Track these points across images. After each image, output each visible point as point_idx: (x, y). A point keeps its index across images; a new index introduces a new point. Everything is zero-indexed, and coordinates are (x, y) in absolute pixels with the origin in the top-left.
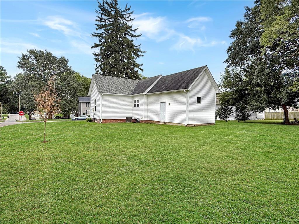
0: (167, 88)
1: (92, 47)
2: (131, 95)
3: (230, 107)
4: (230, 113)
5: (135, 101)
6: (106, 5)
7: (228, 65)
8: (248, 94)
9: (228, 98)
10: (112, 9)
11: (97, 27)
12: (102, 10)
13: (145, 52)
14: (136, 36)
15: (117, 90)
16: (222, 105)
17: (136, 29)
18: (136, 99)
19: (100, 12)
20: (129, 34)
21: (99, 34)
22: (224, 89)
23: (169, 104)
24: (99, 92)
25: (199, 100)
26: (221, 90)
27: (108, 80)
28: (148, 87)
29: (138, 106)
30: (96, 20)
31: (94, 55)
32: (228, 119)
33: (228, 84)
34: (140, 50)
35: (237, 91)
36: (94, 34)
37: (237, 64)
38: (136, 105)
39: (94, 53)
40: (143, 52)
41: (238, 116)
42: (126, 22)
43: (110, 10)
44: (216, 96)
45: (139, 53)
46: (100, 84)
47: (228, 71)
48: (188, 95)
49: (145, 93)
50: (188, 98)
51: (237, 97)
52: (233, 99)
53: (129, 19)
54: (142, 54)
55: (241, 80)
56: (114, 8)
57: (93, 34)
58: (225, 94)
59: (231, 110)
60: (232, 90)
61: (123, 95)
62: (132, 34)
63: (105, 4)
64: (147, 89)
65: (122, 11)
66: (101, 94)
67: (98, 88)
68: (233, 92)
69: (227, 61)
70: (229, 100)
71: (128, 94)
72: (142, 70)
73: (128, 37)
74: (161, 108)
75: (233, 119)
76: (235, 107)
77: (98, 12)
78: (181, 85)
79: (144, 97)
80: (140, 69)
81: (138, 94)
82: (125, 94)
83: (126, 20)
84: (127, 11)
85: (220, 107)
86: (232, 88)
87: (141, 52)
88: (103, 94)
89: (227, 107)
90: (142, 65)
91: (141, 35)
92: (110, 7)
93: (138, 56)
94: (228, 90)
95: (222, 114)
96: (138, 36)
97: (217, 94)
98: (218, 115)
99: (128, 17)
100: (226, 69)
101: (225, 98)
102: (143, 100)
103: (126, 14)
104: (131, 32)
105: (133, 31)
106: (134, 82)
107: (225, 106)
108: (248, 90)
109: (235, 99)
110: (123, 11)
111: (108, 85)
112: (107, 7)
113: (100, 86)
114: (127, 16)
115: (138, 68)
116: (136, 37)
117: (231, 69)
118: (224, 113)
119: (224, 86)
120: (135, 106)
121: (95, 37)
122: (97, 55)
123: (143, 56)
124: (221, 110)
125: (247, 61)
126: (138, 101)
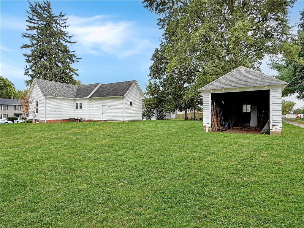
0: (107, 94)
1: (22, 48)
2: (74, 99)
3: (153, 110)
4: (153, 114)
5: (77, 104)
6: (39, 8)
7: (150, 78)
8: (164, 100)
9: (151, 103)
10: (45, 12)
11: (28, 28)
12: (33, 11)
13: (81, 59)
14: (70, 42)
15: (60, 94)
16: (147, 108)
17: (72, 36)
18: (79, 102)
19: (31, 13)
20: (63, 39)
21: (30, 35)
22: (148, 96)
23: (110, 106)
24: (44, 95)
25: (131, 104)
26: (146, 97)
27: (50, 84)
28: (91, 92)
29: (80, 108)
30: (27, 21)
31: (24, 56)
32: (152, 119)
33: (151, 93)
34: (75, 56)
35: (157, 97)
36: (25, 35)
37: (156, 78)
38: (79, 107)
39: (25, 54)
40: (79, 59)
41: (158, 116)
42: (61, 27)
43: (43, 13)
44: (143, 102)
45: (74, 59)
46: (43, 87)
47: (150, 83)
48: (124, 100)
49: (88, 97)
50: (124, 102)
51: (157, 102)
52: (154, 103)
53: (64, 25)
54: (78, 60)
55: (159, 90)
56: (47, 12)
57: (23, 35)
58: (149, 100)
59: (153, 112)
60: (154, 97)
61: (67, 98)
62: (67, 40)
63: (37, 7)
64: (89, 94)
65: (55, 16)
66: (46, 97)
67: (42, 91)
68: (154, 98)
69: (150, 75)
70: (151, 104)
71: (71, 97)
72: (78, 75)
73: (62, 42)
74: (102, 109)
75: (155, 119)
76: (155, 110)
77: (29, 13)
78: (118, 93)
79: (87, 101)
80: (76, 74)
81: (81, 98)
82: (68, 97)
83: (60, 25)
84: (61, 17)
85: (146, 109)
86: (154, 95)
87: (77, 58)
88: (48, 97)
89: (151, 109)
90: (78, 70)
91: (76, 42)
92: (43, 10)
93: (74, 61)
94: (151, 96)
95: (147, 115)
96: (73, 43)
97: (143, 100)
98: (144, 116)
99: (63, 24)
100: (149, 81)
101: (149, 103)
102: (85, 103)
103: (60, 20)
104: (65, 37)
105: (68, 37)
106: (74, 87)
107: (149, 109)
108: (164, 97)
109: (156, 104)
110: (57, 17)
111: (51, 89)
112: (39, 10)
113: (44, 89)
114: (61, 22)
115: (74, 73)
116: (71, 44)
117: (153, 81)
118: (149, 114)
119: (148, 94)
120: (77, 108)
121: (25, 38)
122: (28, 56)
123: (78, 61)
124: (146, 112)
125: (163, 76)
126: (81, 104)
